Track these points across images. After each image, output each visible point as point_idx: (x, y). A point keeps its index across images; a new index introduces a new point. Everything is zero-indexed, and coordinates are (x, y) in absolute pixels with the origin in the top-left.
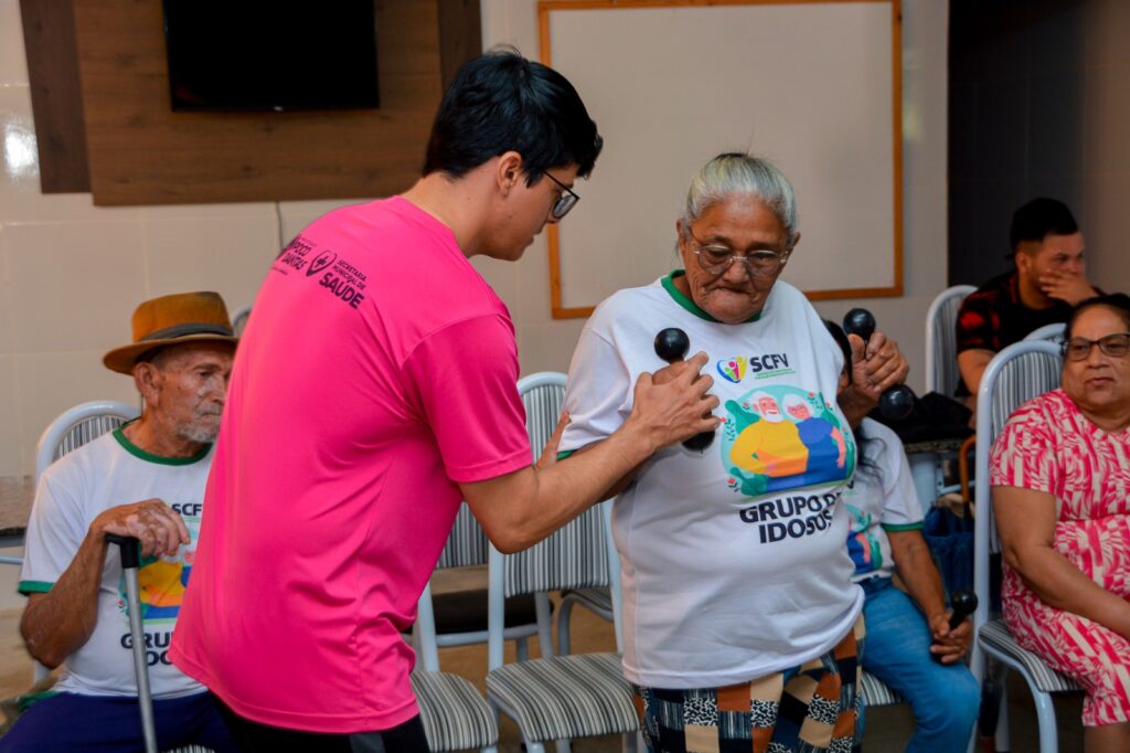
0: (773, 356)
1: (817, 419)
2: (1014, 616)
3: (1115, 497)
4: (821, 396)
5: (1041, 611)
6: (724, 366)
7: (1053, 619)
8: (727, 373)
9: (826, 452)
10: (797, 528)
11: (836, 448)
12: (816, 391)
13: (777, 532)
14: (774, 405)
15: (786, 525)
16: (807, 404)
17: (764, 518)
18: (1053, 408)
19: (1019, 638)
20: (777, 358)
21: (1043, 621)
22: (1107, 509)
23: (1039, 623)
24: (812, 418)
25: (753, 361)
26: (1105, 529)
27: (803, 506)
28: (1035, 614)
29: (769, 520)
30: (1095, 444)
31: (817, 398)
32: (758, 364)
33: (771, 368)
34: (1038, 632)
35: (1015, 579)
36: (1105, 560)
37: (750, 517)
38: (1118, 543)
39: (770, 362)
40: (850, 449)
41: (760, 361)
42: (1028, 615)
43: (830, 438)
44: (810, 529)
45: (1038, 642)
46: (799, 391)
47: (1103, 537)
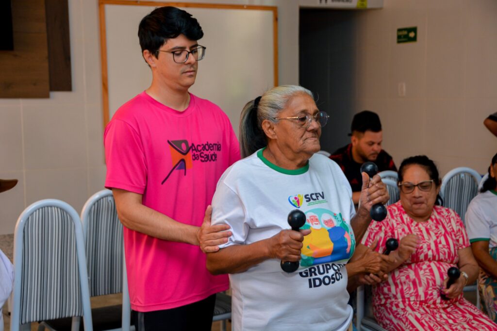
0: (316, 194)
1: (338, 227)
2: (381, 314)
3: (422, 252)
4: (340, 215)
5: (396, 311)
6: (292, 199)
7: (403, 315)
8: (293, 203)
9: (341, 245)
10: (327, 280)
11: (346, 243)
12: (337, 212)
13: (317, 282)
14: (317, 219)
15: (322, 279)
16: (333, 219)
17: (311, 275)
18: (393, 211)
19: (384, 325)
20: (318, 195)
21: (398, 316)
22: (419, 258)
23: (396, 317)
24: (335, 227)
25: (306, 196)
26: (421, 269)
27: (330, 269)
28: (393, 313)
29: (314, 277)
30: (412, 228)
31: (338, 217)
32: (308, 198)
33: (315, 200)
34: (395, 321)
35: (380, 296)
36: (423, 284)
37: (304, 274)
38: (428, 275)
39: (314, 197)
40: (353, 243)
41: (309, 197)
42: (389, 314)
43: (344, 238)
44: (333, 281)
45: (395, 326)
46: (330, 212)
47: (421, 273)
